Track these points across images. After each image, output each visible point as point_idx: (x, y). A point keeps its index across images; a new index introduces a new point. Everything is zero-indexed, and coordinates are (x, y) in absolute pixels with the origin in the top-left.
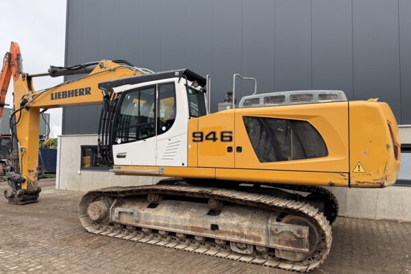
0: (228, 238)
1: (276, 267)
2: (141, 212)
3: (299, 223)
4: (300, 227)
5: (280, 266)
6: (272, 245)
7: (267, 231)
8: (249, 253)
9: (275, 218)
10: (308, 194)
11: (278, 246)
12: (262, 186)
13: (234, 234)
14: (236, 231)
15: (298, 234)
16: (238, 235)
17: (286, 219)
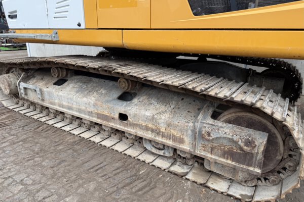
0: (140, 133)
1: (204, 185)
2: (45, 89)
3: (251, 125)
4: (251, 131)
5: (209, 184)
6: (200, 152)
7: (194, 131)
8: (167, 154)
9: (210, 112)
10: (264, 69)
11: (209, 155)
12: (208, 59)
13: (147, 129)
14: (151, 125)
15: (246, 145)
16: (153, 131)
17: (227, 115)
